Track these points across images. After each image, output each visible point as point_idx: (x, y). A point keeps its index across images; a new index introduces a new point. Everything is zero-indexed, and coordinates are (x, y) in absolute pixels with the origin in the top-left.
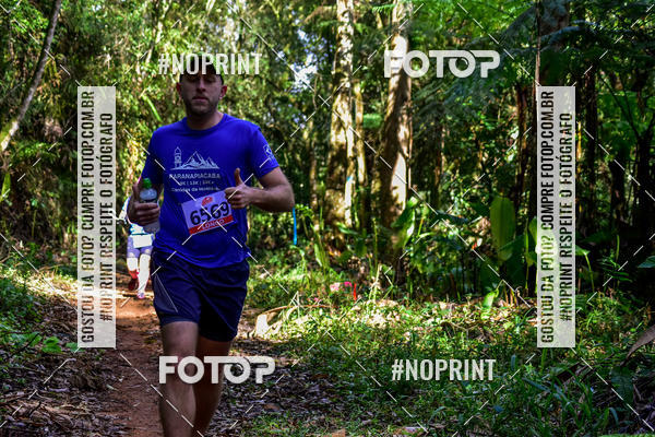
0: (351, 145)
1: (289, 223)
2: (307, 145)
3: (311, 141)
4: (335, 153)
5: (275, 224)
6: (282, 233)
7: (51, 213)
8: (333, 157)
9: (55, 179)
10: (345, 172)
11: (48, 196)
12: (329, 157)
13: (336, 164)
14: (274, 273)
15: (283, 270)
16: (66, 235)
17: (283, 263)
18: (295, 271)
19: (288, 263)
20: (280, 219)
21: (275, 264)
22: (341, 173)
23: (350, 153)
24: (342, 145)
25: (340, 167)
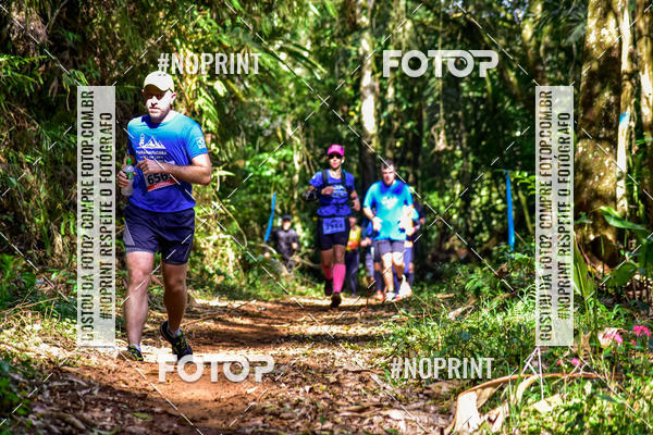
0: (627, 48)
1: (494, 209)
2: (531, 51)
3: (539, 44)
4: (595, 66)
5: (465, 211)
6: (479, 229)
7: (28, 196)
8: (591, 74)
9: (33, 128)
10: (618, 104)
11: (20, 163)
12: (584, 73)
13: (597, 88)
14: (477, 309)
15: (495, 304)
16: (58, 240)
17: (493, 288)
18: (519, 306)
19: (504, 289)
20: (477, 201)
21: (478, 292)
22: (609, 106)
23: (626, 66)
24: (610, 49)
25: (607, 94)
